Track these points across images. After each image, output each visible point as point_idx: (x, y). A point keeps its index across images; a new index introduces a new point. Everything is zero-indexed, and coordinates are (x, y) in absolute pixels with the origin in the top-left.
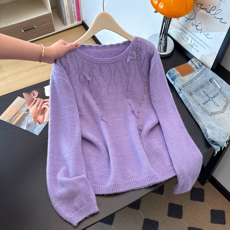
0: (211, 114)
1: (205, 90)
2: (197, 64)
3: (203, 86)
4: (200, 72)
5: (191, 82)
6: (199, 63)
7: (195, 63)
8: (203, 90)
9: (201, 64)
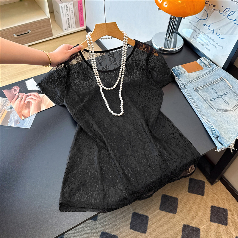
0: (219, 110)
1: (213, 87)
2: (206, 63)
3: (212, 84)
4: (209, 70)
5: (198, 78)
6: (209, 62)
7: (205, 62)
8: (212, 87)
9: (211, 62)
